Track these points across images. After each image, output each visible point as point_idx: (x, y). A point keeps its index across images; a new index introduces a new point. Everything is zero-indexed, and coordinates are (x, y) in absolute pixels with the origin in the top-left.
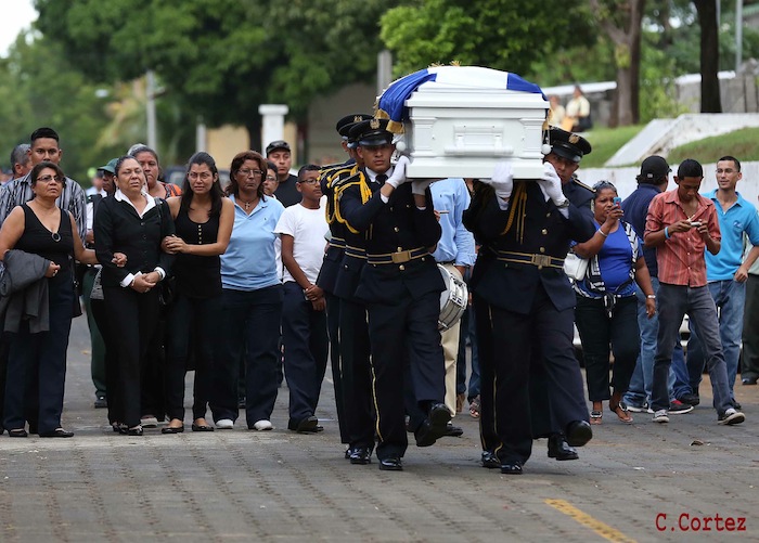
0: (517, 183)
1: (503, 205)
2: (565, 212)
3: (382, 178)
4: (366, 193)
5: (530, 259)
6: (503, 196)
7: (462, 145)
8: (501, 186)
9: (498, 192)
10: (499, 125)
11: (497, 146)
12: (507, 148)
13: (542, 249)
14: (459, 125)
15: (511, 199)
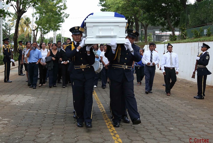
0: (118, 45)
1: (114, 52)
2: (133, 53)
3: (78, 44)
4: (73, 48)
5: (121, 66)
6: (114, 49)
7: (101, 34)
8: (113, 46)
9: (112, 48)
10: (112, 27)
11: (112, 34)
12: (115, 34)
13: (125, 64)
14: (100, 28)
15: (116, 50)
